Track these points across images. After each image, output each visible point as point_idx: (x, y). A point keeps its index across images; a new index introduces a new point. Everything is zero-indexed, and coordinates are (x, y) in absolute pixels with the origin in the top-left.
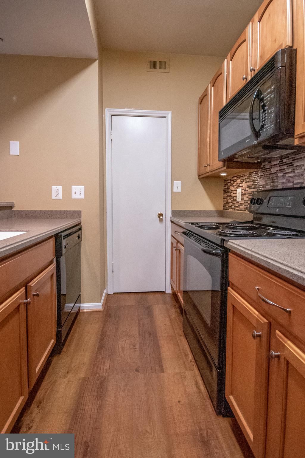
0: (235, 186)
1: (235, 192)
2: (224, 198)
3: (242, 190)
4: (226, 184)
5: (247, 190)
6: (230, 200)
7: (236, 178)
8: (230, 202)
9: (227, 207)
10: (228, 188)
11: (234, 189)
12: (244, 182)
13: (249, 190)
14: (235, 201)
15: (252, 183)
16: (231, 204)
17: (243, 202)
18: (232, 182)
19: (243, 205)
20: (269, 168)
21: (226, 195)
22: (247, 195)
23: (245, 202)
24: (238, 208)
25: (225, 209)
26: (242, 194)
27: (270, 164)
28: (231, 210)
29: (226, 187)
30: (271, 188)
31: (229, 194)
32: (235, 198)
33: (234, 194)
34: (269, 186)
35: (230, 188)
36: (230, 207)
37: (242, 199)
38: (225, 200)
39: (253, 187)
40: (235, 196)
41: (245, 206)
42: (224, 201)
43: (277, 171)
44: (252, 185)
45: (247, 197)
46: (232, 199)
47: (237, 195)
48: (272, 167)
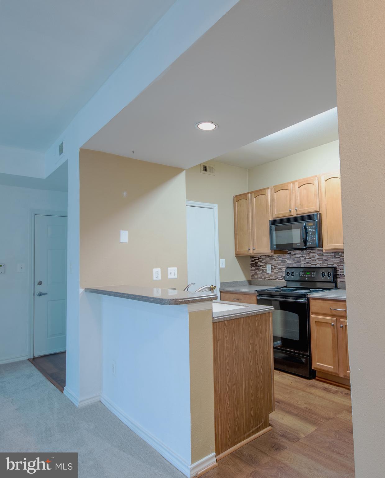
0: (264, 262)
1: (264, 267)
2: (251, 271)
3: (272, 265)
4: (253, 260)
5: (277, 266)
6: (259, 272)
7: (265, 257)
8: (259, 274)
9: (256, 277)
10: (256, 263)
11: (263, 265)
12: (273, 261)
13: (278, 266)
14: (265, 273)
15: (281, 262)
16: (261, 275)
17: (274, 274)
18: (260, 259)
19: (274, 276)
20: (294, 254)
21: (253, 268)
22: (276, 270)
23: (275, 274)
24: (269, 278)
25: (253, 279)
26: (272, 268)
27: (295, 252)
28: (259, 279)
29: (254, 263)
30: (296, 266)
31: (257, 268)
32: (264, 271)
33: (263, 268)
34: (295, 265)
35: (259, 264)
36: (261, 277)
37: (272, 272)
38: (254, 272)
39: (282, 264)
40: (265, 270)
41: (275, 276)
42: (251, 273)
43: (300, 256)
44: (281, 263)
45: (277, 271)
46: (262, 272)
47: (267, 269)
48: (296, 254)
